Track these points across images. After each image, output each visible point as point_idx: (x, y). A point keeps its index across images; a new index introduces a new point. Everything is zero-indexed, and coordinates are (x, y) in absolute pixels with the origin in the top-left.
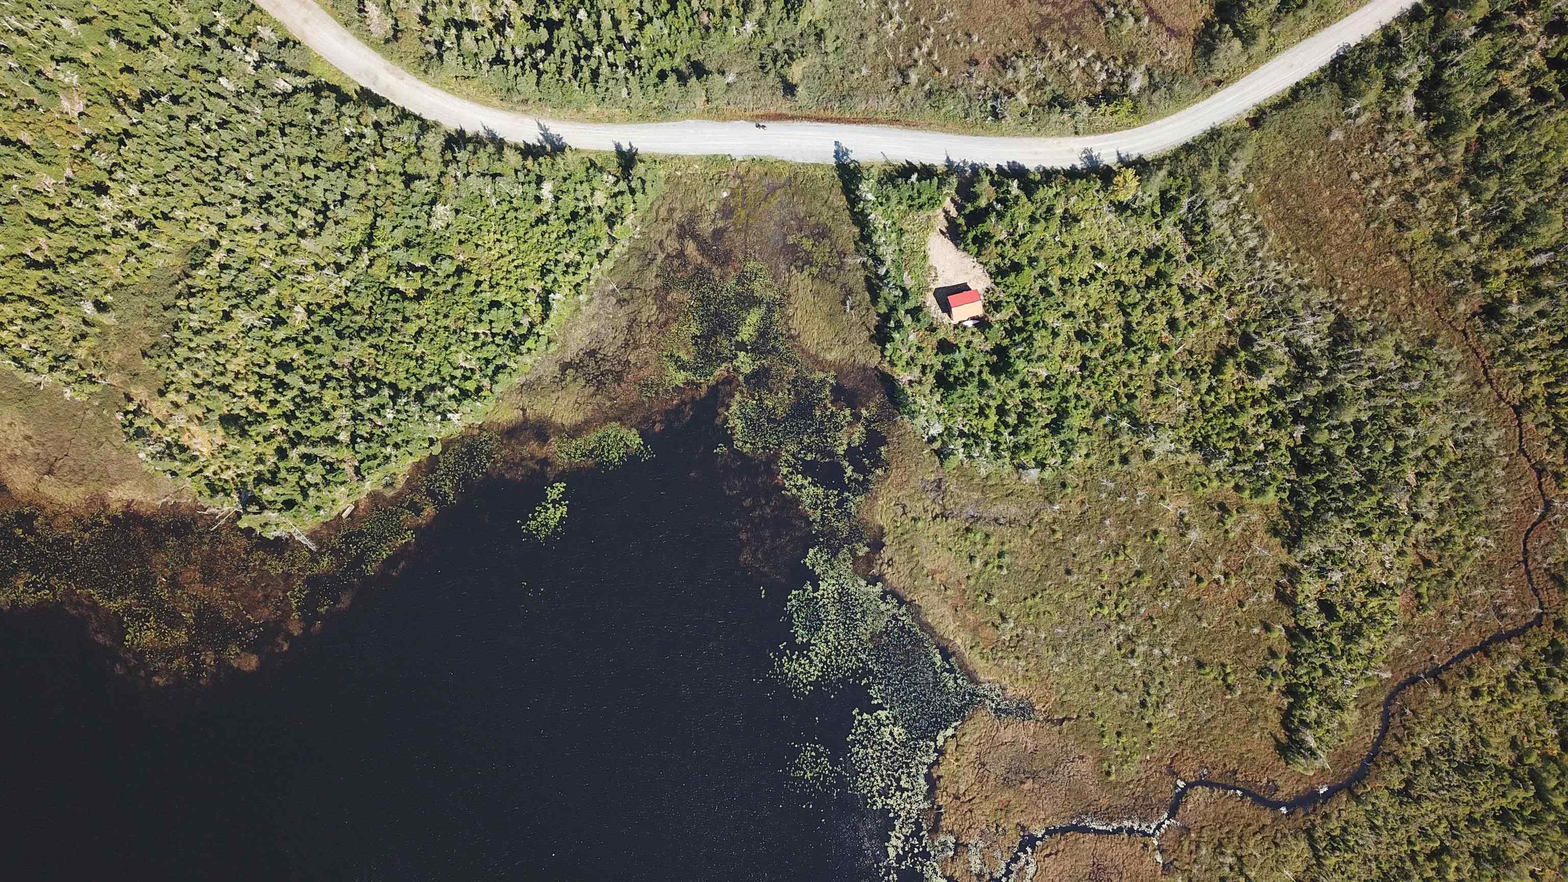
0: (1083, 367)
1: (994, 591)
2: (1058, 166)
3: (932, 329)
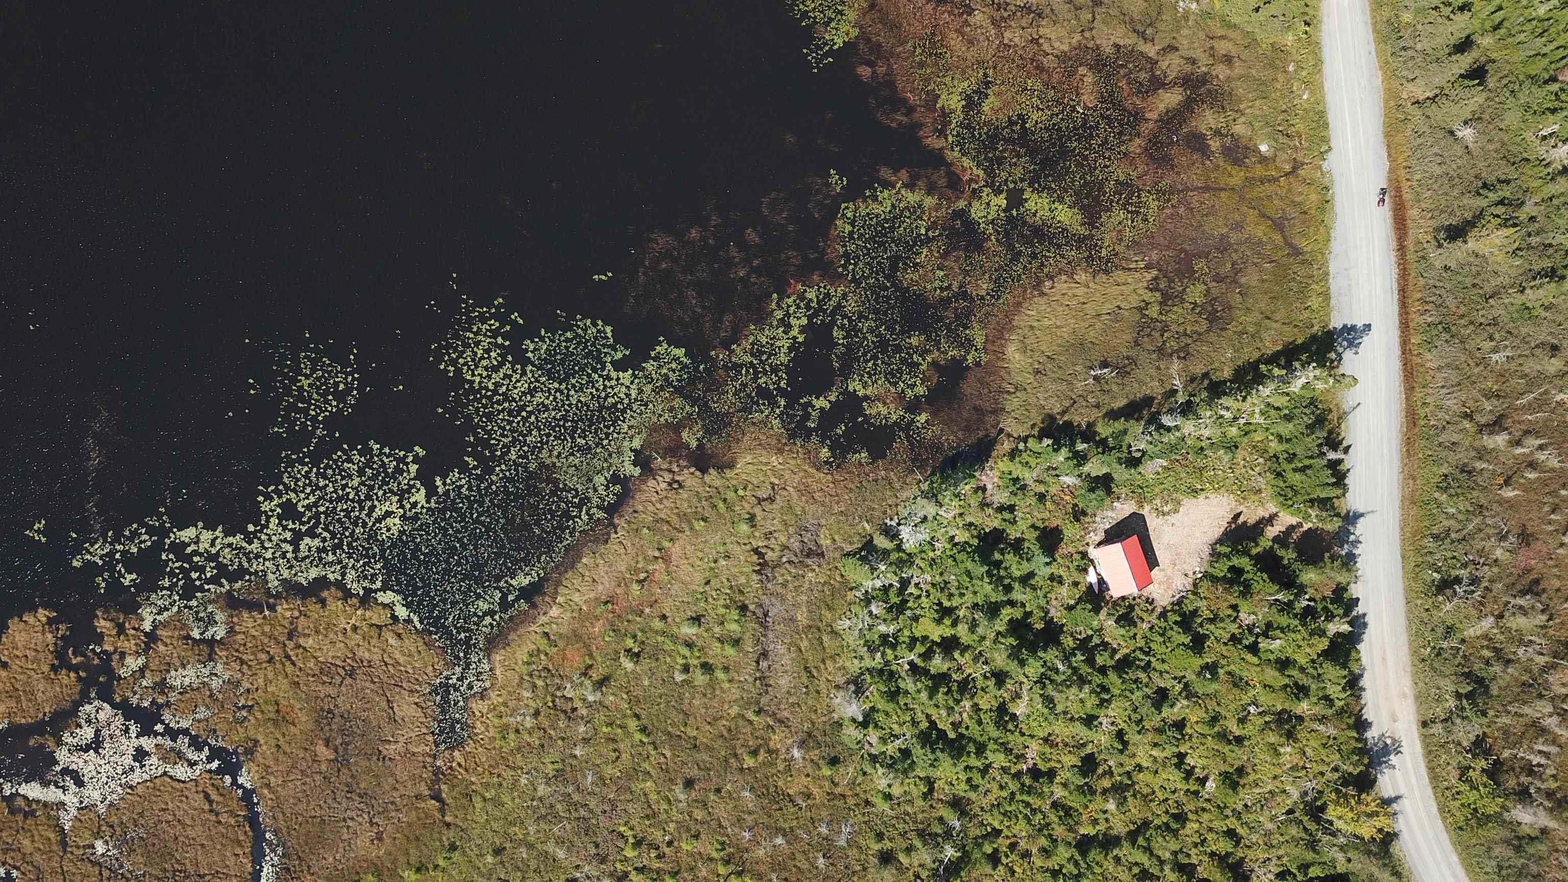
0: (1035, 773)
1: (646, 663)
2: (1368, 697)
3: (1078, 514)
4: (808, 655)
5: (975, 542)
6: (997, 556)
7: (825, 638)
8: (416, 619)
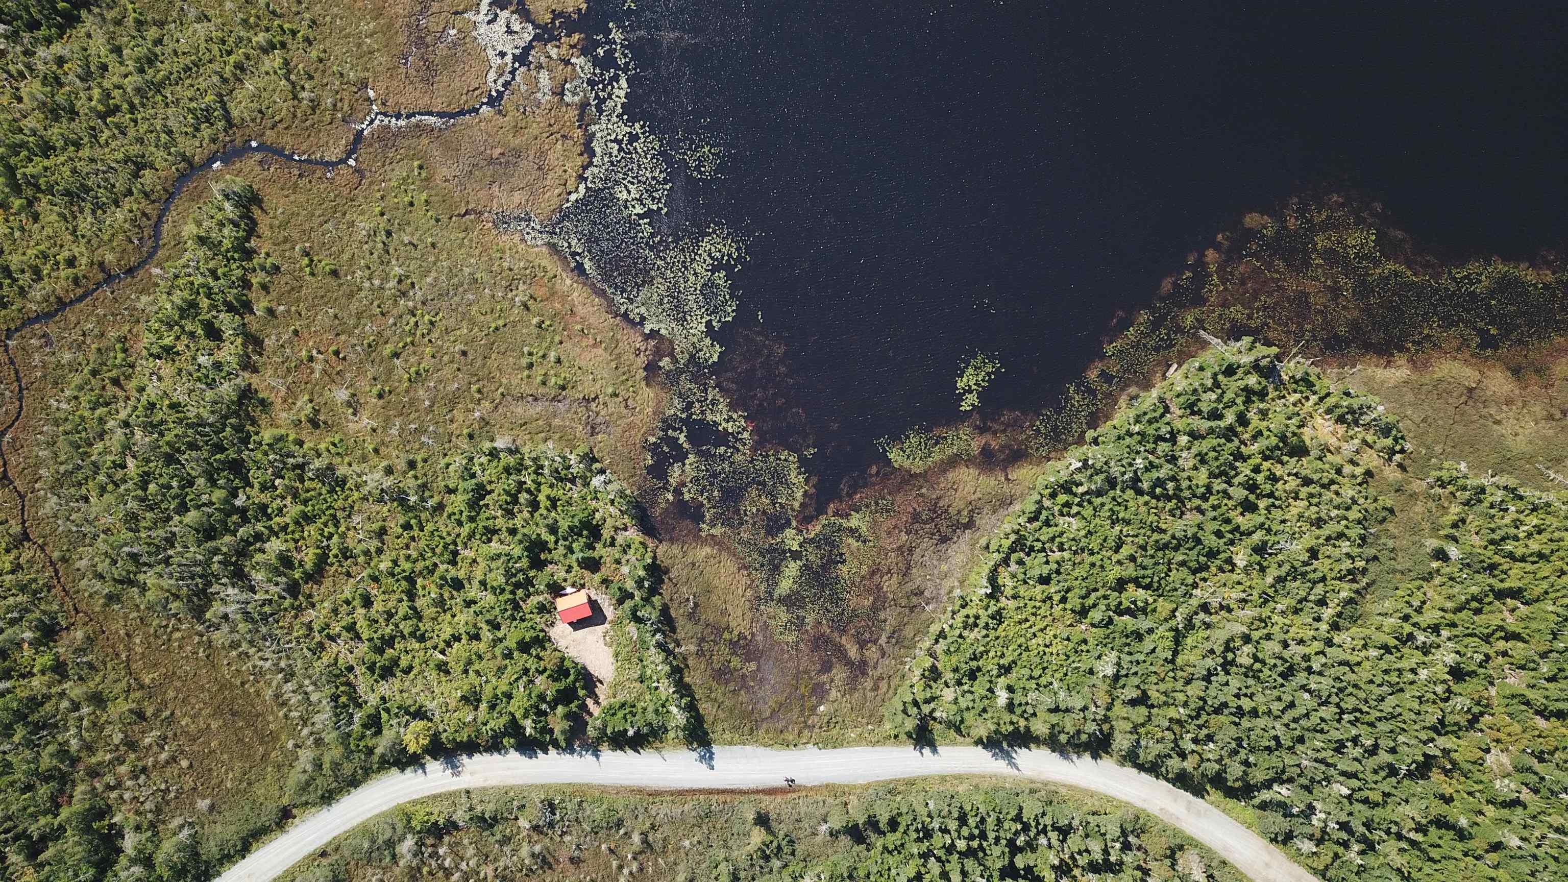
0: (455, 553)
1: (536, 331)
2: (486, 757)
3: (606, 582)
4: (534, 424)
5: (594, 522)
6: (585, 533)
7: (543, 435)
8: (569, 205)
